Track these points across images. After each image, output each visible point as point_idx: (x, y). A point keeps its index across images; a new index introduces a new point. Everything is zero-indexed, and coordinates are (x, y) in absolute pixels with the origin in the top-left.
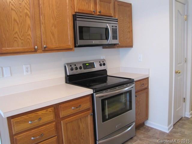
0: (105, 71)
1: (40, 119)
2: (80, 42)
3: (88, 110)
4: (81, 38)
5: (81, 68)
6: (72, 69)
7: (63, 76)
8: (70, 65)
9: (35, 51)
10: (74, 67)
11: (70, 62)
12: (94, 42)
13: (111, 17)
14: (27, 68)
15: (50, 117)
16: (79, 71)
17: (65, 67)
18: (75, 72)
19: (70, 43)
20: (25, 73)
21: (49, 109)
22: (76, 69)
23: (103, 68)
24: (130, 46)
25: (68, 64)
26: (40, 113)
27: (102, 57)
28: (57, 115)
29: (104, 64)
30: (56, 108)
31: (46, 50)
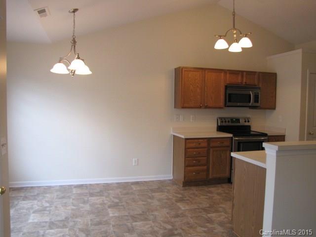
0: (249, 127)
1: (200, 144)
2: (228, 104)
3: (228, 147)
4: (230, 101)
5: (229, 122)
6: (222, 122)
7: (216, 126)
8: (221, 118)
9: (200, 107)
10: (224, 120)
11: (221, 116)
12: (239, 104)
13: (255, 85)
14: (193, 117)
15: (205, 144)
16: (227, 124)
17: (218, 120)
18: (224, 124)
19: (222, 104)
20: (191, 120)
21: (205, 140)
22: (225, 122)
23: (247, 124)
24: (274, 108)
25: (220, 118)
26: (200, 140)
27: (248, 116)
28: (209, 144)
29: (248, 121)
30: (209, 140)
31: (206, 107)
